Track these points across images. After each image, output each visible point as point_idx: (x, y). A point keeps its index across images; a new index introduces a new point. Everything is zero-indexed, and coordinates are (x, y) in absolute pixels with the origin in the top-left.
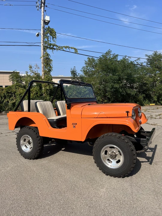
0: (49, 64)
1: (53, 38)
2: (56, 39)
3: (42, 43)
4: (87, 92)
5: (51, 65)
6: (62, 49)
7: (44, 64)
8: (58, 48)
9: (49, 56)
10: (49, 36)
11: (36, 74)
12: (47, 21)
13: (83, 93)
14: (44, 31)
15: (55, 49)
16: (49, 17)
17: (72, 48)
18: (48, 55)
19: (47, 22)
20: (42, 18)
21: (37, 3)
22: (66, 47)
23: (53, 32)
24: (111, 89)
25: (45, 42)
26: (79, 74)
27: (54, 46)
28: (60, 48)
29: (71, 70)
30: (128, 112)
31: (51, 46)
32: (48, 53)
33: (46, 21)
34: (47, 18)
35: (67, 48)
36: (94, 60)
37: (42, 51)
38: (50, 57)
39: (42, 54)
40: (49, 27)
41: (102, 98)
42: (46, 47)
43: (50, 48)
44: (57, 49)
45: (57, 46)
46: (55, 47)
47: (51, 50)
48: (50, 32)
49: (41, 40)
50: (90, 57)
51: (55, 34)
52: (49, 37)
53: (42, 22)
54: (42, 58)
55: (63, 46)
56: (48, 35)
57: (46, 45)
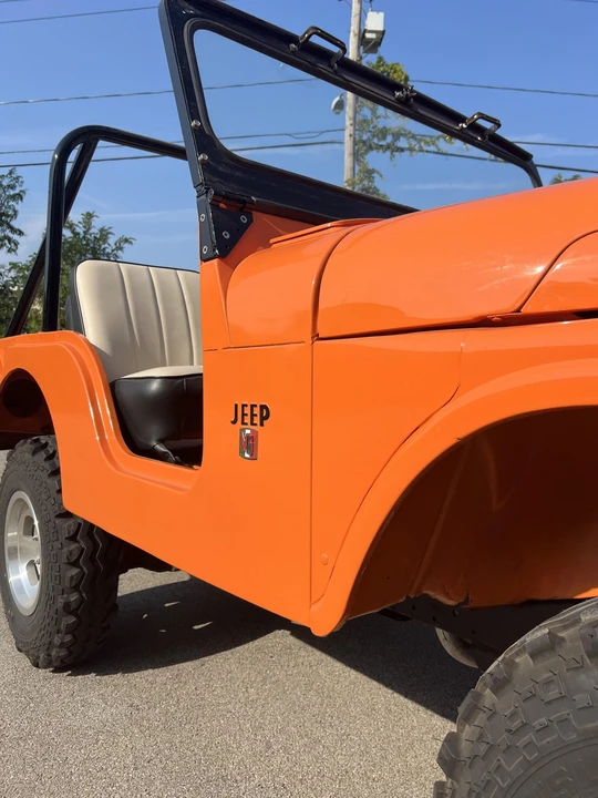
3: (349, 130)
6: (432, 148)
8: (414, 143)
9: (376, 179)
12: (373, 36)
15: (402, 150)
16: (382, 15)
18: (369, 173)
19: (370, 40)
20: (354, 28)
23: (396, 75)
25: (360, 125)
27: (397, 136)
28: (425, 145)
31: (384, 138)
32: (370, 167)
33: (368, 35)
34: (375, 21)
37: (348, 161)
38: (377, 185)
40: (380, 59)
42: (364, 142)
43: (381, 146)
44: (411, 149)
45: (414, 137)
46: (402, 143)
47: (388, 155)
49: (347, 117)
53: (353, 42)
57: (365, 138)
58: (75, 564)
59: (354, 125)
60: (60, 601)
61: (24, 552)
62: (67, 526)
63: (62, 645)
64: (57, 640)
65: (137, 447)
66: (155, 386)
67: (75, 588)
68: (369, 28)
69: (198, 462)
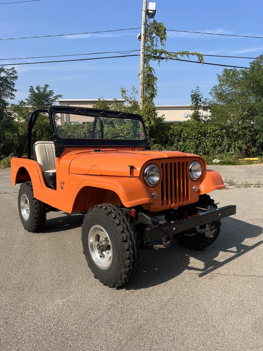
0: (152, 85)
1: (162, 39)
2: (165, 40)
3: (142, 51)
4: (217, 132)
5: (155, 87)
6: (175, 58)
7: (143, 85)
8: (168, 55)
9: (153, 71)
10: (155, 37)
11: (130, 103)
12: (152, 12)
13: (210, 133)
14: (146, 30)
15: (163, 58)
16: (155, 3)
17: (193, 54)
18: (150, 69)
19: (151, 13)
20: (144, 8)
22: (182, 54)
23: (160, 29)
25: (146, 49)
26: (206, 99)
27: (161, 53)
28: (172, 56)
29: (192, 94)
30: (132, 168)
31: (156, 54)
32: (151, 66)
33: (149, 12)
34: (152, 6)
35: (184, 54)
36: (235, 73)
37: (142, 63)
38: (153, 74)
39: (141, 69)
40: (155, 21)
41: (246, 144)
42: (148, 55)
43: (155, 57)
44: (167, 58)
45: (168, 53)
46: (163, 55)
47: (157, 61)
48: (155, 30)
49: (141, 46)
50: (229, 68)
51: (165, 32)
52: (155, 39)
53: (144, 14)
54: (141, 76)
55: (177, 52)
56: (154, 35)
57: (148, 54)
58: (37, 209)
59: (144, 48)
60: (34, 216)
61: (25, 207)
62: (35, 201)
63: (34, 226)
64: (34, 225)
65: (48, 185)
66: (51, 174)
67: (37, 214)
68: (149, 9)
69: (56, 190)
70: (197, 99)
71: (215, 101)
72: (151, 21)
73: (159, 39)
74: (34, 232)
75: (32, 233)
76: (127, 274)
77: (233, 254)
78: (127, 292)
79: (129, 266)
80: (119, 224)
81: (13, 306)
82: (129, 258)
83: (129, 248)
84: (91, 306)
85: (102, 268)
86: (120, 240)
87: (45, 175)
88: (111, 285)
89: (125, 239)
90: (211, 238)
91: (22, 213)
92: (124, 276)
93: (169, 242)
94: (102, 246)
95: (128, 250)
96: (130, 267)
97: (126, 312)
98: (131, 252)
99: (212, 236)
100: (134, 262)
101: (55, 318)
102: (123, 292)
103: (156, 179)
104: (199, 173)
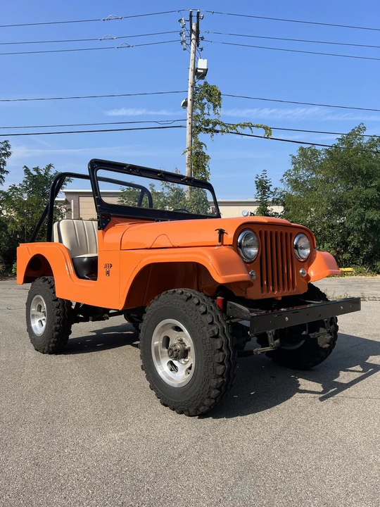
0: (203, 166)
1: (215, 106)
2: (220, 107)
3: (189, 121)
5: (207, 169)
6: (234, 131)
7: (190, 166)
8: (224, 128)
9: (204, 147)
10: (206, 103)
11: (173, 190)
12: (202, 71)
14: (194, 94)
15: (218, 132)
16: (206, 60)
17: (257, 127)
18: (200, 145)
19: (200, 73)
20: (191, 66)
21: (181, 34)
22: (243, 126)
23: (214, 93)
24: (359, 223)
25: (195, 118)
26: (276, 189)
27: (215, 124)
28: (230, 128)
29: (257, 180)
30: (221, 232)
31: (208, 125)
32: (201, 141)
33: (199, 71)
34: (202, 64)
35: (246, 126)
36: (315, 153)
37: (188, 137)
38: (204, 150)
39: (188, 145)
40: (206, 83)
41: (335, 249)
42: (197, 127)
43: (206, 130)
44: (223, 131)
45: (224, 125)
46: (218, 128)
47: (210, 134)
48: (207, 94)
49: (188, 114)
50: (305, 146)
51: (219, 97)
52: (206, 106)
53: (191, 74)
54: (188, 153)
55: (236, 123)
56: (205, 101)
57: (197, 125)
58: (58, 315)
59: (191, 118)
60: (54, 327)
61: (37, 317)
62: (56, 303)
63: (54, 342)
64: (52, 341)
65: (80, 276)
66: (85, 260)
67: (58, 323)
68: (199, 67)
69: (96, 280)
70: (264, 188)
71: (289, 190)
72: (201, 82)
73: (211, 105)
74: (50, 353)
75: (47, 355)
76: (218, 389)
77: (358, 375)
78: (217, 421)
79: (222, 376)
80: (205, 313)
81: (42, 443)
82: (222, 363)
83: (222, 347)
84: (166, 439)
85: (176, 386)
86: (208, 336)
87: (76, 262)
88: (191, 411)
89: (216, 333)
90: (325, 348)
91: (33, 325)
92: (214, 393)
93: (277, 341)
94: (176, 350)
95: (221, 350)
96: (223, 378)
97: (223, 446)
98: (226, 352)
99: (327, 346)
100: (230, 368)
101: (113, 456)
102: (209, 422)
103: (254, 251)
104: (308, 251)
